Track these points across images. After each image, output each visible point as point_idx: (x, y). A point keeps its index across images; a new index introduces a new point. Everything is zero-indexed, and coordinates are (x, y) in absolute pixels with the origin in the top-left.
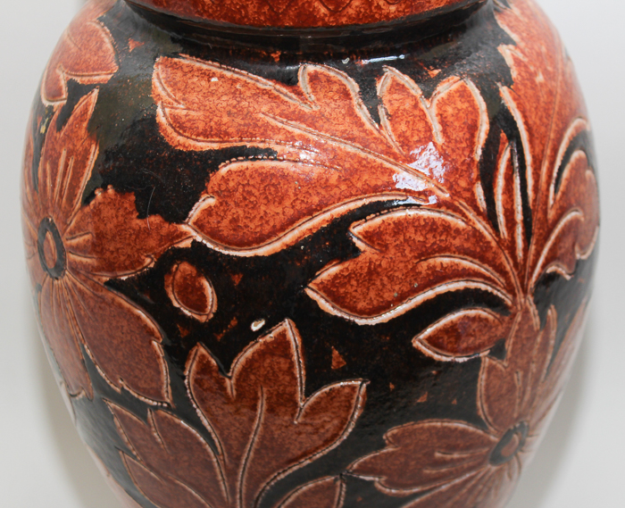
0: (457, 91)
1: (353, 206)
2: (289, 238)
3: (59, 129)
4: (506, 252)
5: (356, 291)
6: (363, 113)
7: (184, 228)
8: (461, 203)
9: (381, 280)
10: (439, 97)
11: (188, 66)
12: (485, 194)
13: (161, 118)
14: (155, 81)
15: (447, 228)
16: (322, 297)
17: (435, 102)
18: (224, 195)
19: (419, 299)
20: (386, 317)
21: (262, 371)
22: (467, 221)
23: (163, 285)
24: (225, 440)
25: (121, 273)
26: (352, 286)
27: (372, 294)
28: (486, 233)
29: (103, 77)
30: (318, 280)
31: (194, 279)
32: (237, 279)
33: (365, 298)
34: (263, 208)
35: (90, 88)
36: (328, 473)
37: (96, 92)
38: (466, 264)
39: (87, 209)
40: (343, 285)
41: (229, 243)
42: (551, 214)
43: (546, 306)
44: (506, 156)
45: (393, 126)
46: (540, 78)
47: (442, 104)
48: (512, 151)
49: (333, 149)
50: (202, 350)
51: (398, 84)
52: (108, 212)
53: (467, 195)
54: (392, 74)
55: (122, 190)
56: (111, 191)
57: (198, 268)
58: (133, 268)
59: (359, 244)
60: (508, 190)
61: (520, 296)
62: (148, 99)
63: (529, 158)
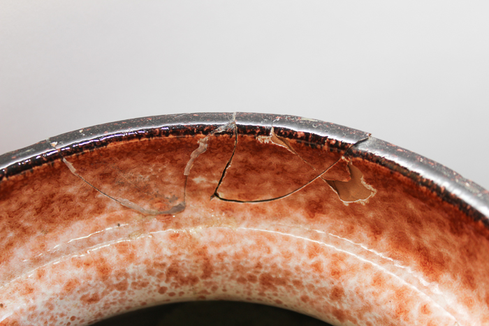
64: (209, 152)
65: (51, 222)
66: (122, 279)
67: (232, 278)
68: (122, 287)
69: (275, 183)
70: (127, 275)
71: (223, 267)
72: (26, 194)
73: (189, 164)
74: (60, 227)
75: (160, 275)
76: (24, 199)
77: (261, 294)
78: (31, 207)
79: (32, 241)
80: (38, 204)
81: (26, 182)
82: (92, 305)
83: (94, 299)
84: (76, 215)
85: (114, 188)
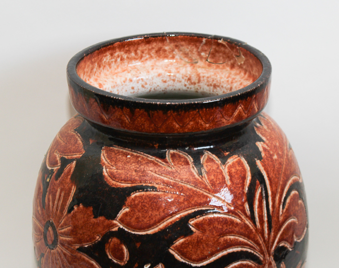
0: (237, 162)
1: (190, 212)
2: (162, 226)
3: (57, 179)
4: (260, 235)
5: (191, 250)
6: (195, 171)
7: (115, 222)
8: (239, 212)
9: (203, 246)
10: (228, 164)
11: (117, 150)
12: (250, 208)
13: (105, 173)
14: (102, 157)
15: (232, 222)
16: (176, 253)
17: (227, 166)
18: (133, 207)
19: (220, 255)
20: (205, 263)
22: (242, 220)
23: (104, 248)
25: (85, 244)
26: (190, 248)
27: (199, 252)
28: (250, 226)
29: (78, 155)
30: (175, 245)
31: (119, 245)
32: (138, 245)
33: (195, 254)
34: (150, 212)
35: (71, 160)
37: (75, 162)
38: (241, 239)
39: (70, 215)
40: (186, 248)
41: (135, 229)
42: (281, 219)
43: (280, 262)
44: (259, 191)
45: (208, 176)
46: (275, 157)
47: (230, 167)
48: (262, 189)
49: (182, 187)
51: (210, 159)
52: (80, 216)
53: (241, 208)
54: (207, 154)
55: (86, 205)
56: (81, 206)
57: (121, 240)
58: (91, 241)
59: (193, 229)
60: (260, 206)
61: (267, 256)
62: (99, 165)
63: (270, 193)
64: (206, 44)
65: (159, 57)
66: (174, 78)
67: (206, 84)
68: (174, 80)
69: (223, 58)
70: (176, 77)
71: (204, 80)
72: (154, 45)
73: (200, 48)
74: (161, 59)
75: (186, 80)
76: (153, 46)
77: (213, 91)
78: (154, 50)
79: (153, 61)
80: (157, 49)
81: (155, 41)
82: (164, 83)
83: (165, 82)
84: (166, 57)
85: (178, 51)
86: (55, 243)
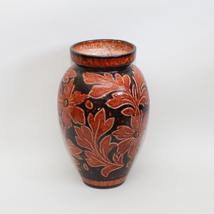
0: (126, 76)
1: (112, 91)
2: (104, 96)
3: (68, 84)
4: (134, 100)
5: (113, 103)
6: (113, 79)
7: (88, 95)
8: (128, 92)
9: (116, 102)
11: (88, 74)
12: (131, 91)
13: (84, 80)
14: (83, 76)
15: (125, 95)
16: (108, 104)
19: (122, 105)
20: (117, 108)
21: (99, 117)
22: (128, 94)
23: (85, 104)
24: (93, 129)
25: (78, 103)
27: (115, 104)
28: (131, 96)
29: (75, 76)
30: (107, 102)
31: (90, 103)
32: (96, 102)
34: (100, 92)
35: (73, 78)
36: (109, 135)
38: (128, 100)
39: (73, 95)
40: (111, 103)
41: (95, 97)
42: (141, 95)
43: (141, 110)
45: (117, 80)
46: (138, 76)
47: (124, 78)
48: (134, 85)
49: (109, 83)
50: (91, 114)
53: (128, 90)
54: (117, 74)
55: (78, 91)
56: (77, 91)
57: (90, 101)
58: (80, 102)
59: (113, 96)
60: (134, 90)
61: (137, 107)
62: (82, 78)
63: (137, 87)
64: (114, 43)
73: (112, 44)
74: (99, 49)
76: (96, 44)
79: (96, 49)
81: (97, 42)
85: (104, 46)
86: (67, 105)
